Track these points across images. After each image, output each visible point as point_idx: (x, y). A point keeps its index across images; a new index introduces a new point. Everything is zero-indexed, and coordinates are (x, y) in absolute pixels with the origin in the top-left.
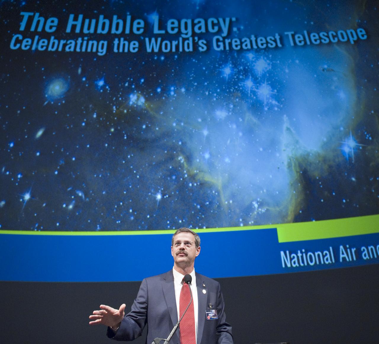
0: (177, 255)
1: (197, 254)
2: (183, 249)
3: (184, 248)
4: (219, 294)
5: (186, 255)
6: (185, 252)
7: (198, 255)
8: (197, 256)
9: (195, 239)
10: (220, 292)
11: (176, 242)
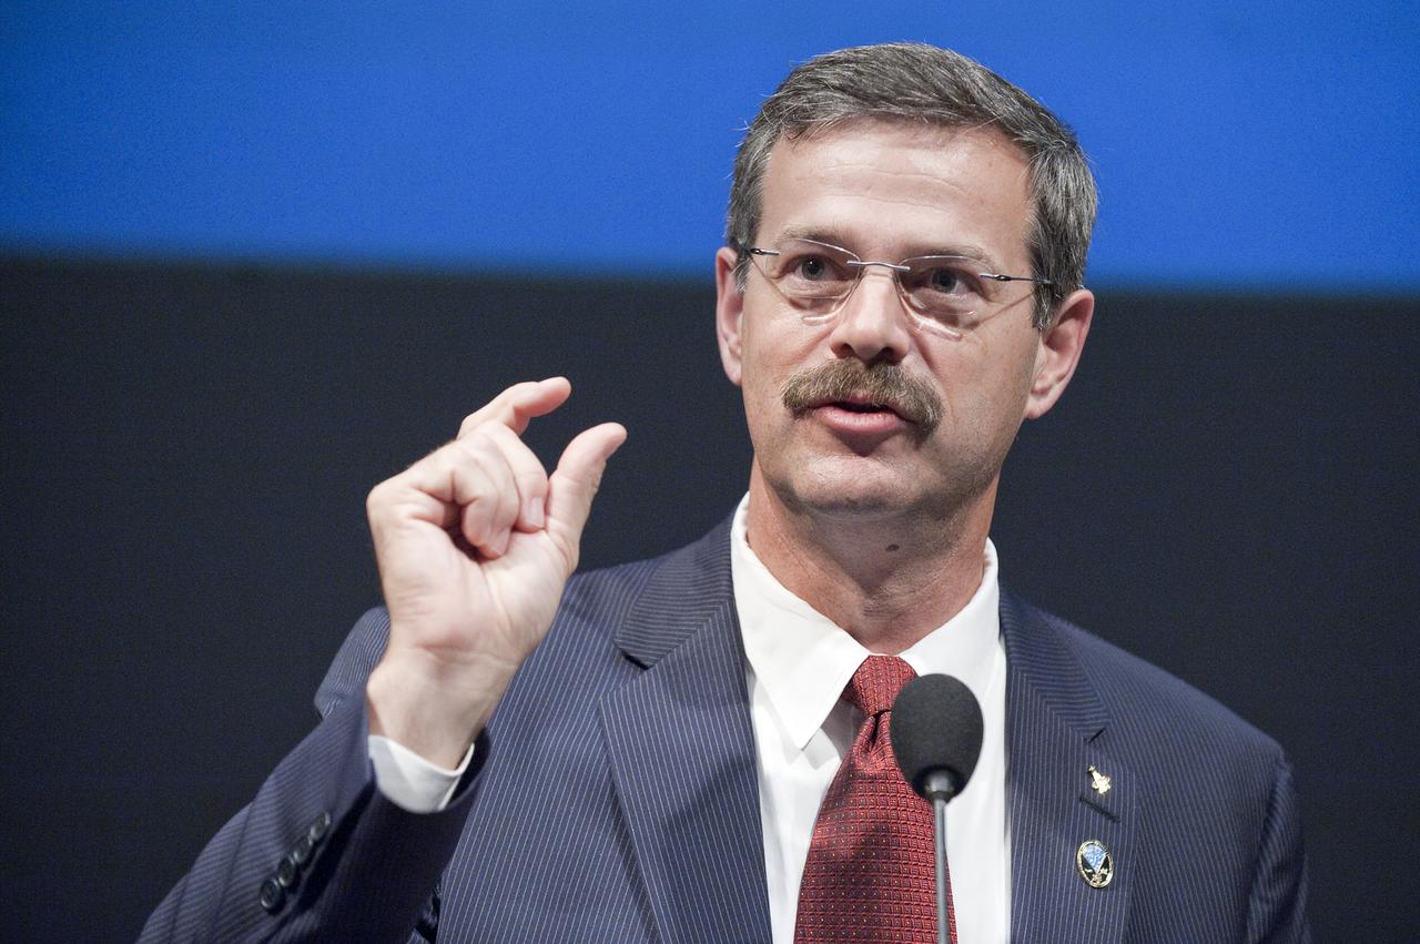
0: (801, 408)
1: (1044, 392)
2: (887, 356)
3: (900, 338)
4: (1276, 893)
5: (918, 427)
6: (901, 398)
7: (1056, 391)
8: (1037, 406)
9: (1029, 216)
10: (1289, 867)
11: (793, 248)
